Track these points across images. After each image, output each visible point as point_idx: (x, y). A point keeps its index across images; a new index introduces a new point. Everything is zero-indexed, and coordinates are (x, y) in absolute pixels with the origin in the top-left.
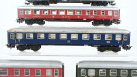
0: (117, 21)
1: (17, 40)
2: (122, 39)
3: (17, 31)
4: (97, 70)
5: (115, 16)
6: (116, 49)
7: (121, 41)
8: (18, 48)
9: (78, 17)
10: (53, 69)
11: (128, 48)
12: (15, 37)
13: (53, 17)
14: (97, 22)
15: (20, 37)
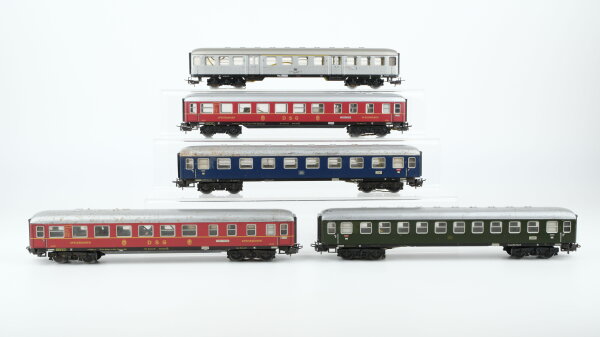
0: (402, 126)
1: (199, 172)
2: (406, 165)
3: (199, 153)
4: (356, 223)
5: (397, 115)
6: (394, 186)
7: (402, 170)
8: (201, 188)
9: (318, 118)
10: (278, 224)
11: (417, 184)
12: (196, 166)
13: (263, 118)
14: (357, 128)
15: (204, 165)
